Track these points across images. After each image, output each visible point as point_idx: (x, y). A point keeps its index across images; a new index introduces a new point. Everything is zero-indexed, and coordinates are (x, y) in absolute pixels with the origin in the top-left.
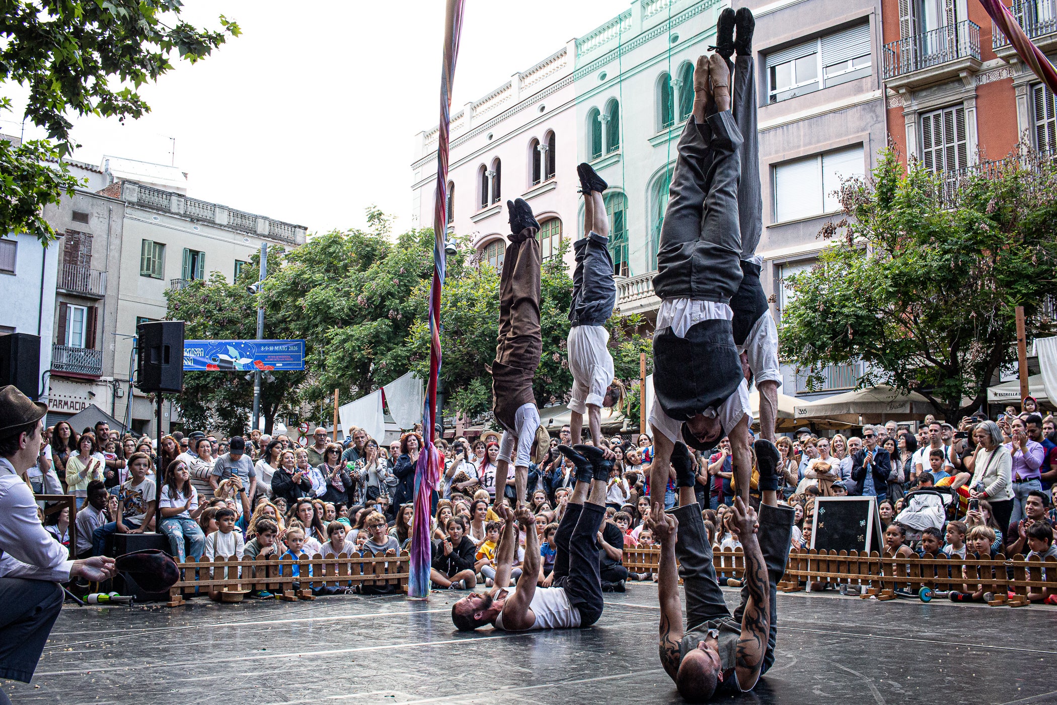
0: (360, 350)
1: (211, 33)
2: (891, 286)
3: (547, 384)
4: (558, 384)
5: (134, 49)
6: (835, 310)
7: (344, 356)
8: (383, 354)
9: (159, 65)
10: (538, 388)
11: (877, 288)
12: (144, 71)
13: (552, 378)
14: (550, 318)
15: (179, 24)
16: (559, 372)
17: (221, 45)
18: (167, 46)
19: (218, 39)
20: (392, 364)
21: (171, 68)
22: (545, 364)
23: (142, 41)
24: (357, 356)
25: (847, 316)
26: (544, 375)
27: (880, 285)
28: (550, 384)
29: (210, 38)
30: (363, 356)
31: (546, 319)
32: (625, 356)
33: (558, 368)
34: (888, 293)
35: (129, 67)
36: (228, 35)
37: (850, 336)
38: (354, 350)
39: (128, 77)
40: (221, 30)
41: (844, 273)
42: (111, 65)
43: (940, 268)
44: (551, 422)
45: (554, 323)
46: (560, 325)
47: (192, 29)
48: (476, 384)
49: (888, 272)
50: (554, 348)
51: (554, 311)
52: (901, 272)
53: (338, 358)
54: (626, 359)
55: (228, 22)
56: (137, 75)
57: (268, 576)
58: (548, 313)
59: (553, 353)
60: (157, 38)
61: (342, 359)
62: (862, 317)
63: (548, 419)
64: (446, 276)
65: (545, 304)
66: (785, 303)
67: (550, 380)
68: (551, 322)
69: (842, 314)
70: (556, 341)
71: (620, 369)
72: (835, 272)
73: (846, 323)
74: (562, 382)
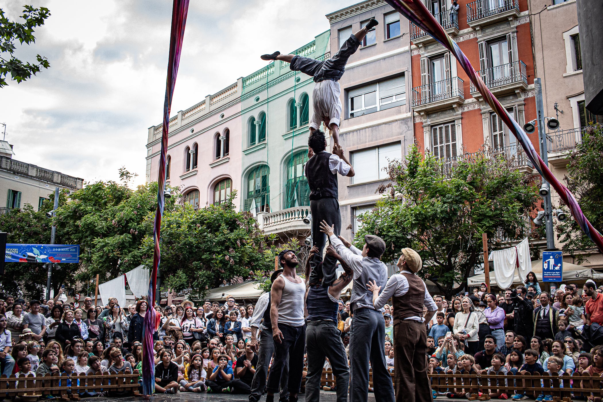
0: (113, 252)
2: (414, 220)
3: (222, 273)
4: (228, 273)
6: (385, 233)
7: (103, 255)
8: (126, 254)
11: (406, 221)
13: (225, 270)
14: (224, 235)
16: (228, 266)
20: (132, 260)
22: (221, 262)
24: (111, 255)
25: (391, 237)
26: (220, 268)
27: (408, 219)
28: (224, 273)
30: (114, 255)
31: (222, 236)
32: (267, 258)
33: (228, 264)
34: (412, 224)
37: (393, 248)
38: (109, 252)
41: (390, 213)
43: (442, 212)
44: (223, 295)
45: (226, 238)
46: (230, 239)
48: (180, 272)
49: (413, 212)
50: (226, 252)
51: (226, 231)
52: (420, 213)
53: (100, 256)
54: (268, 260)
57: (52, 386)
58: (223, 232)
59: (225, 255)
61: (102, 257)
62: (399, 238)
63: (221, 294)
64: (165, 210)
65: (221, 227)
66: (357, 229)
67: (223, 271)
68: (225, 238)
69: (388, 235)
70: (227, 248)
71: (264, 265)
72: (385, 213)
73: (391, 241)
74: (230, 272)
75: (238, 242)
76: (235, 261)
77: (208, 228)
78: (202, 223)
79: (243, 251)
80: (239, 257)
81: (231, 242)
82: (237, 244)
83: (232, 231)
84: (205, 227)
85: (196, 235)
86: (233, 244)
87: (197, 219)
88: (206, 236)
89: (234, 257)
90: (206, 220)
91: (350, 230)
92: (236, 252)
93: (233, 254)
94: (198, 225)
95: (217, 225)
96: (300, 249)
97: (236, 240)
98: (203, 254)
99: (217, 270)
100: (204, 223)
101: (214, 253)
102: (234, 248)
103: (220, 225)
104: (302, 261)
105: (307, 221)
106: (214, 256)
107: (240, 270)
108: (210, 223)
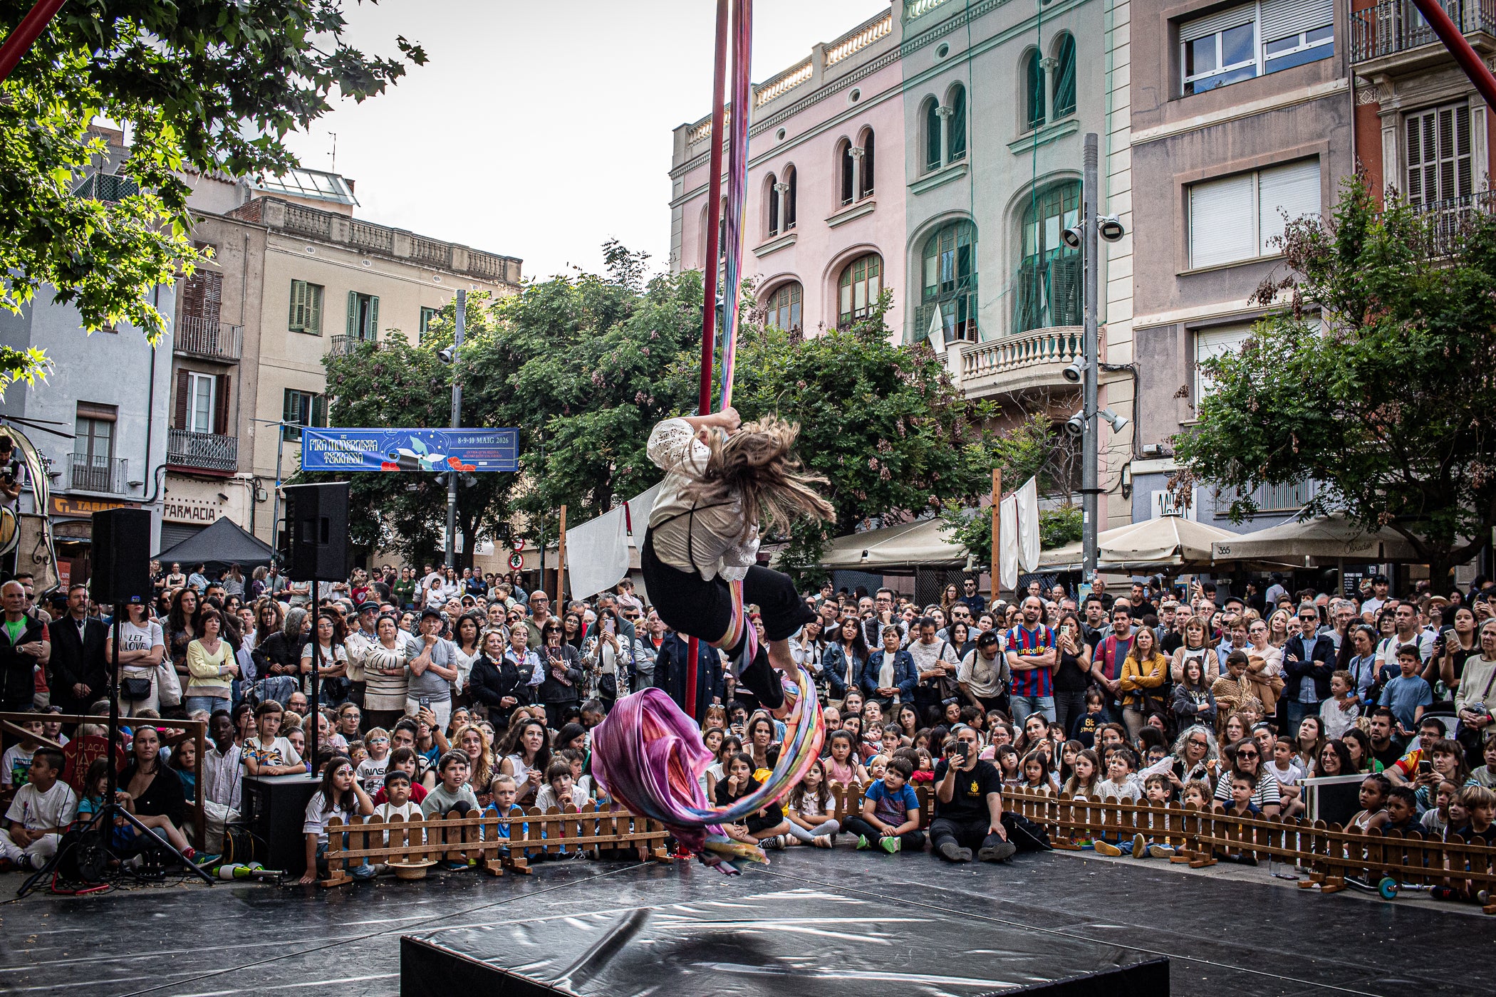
0: (595, 449)
1: (386, 61)
2: (1356, 379)
3: (860, 501)
4: (875, 501)
5: (277, 86)
6: (1273, 410)
7: (572, 457)
8: (626, 454)
9: (312, 107)
10: (847, 507)
11: (1334, 382)
12: (291, 113)
13: (867, 493)
14: (865, 406)
15: (340, 49)
16: (876, 485)
17: (399, 79)
18: (325, 82)
19: (396, 70)
20: (640, 468)
21: (329, 109)
22: (858, 473)
23: (288, 74)
24: (591, 456)
25: (1290, 419)
26: (855, 489)
27: (1340, 378)
28: (864, 501)
29: (385, 68)
30: (599, 456)
31: (859, 408)
32: (972, 462)
33: (875, 479)
34: (1351, 389)
35: (269, 108)
36: (409, 64)
37: (1295, 450)
38: (586, 449)
39: (269, 123)
40: (401, 57)
41: (1287, 354)
42: (245, 106)
43: (1428, 356)
44: (865, 554)
45: (871, 414)
46: (878, 417)
47: (358, 55)
49: (1350, 359)
50: (869, 450)
51: (869, 398)
52: (1370, 359)
53: (565, 459)
54: (972, 467)
55: (409, 47)
56: (281, 119)
57: (464, 840)
58: (861, 400)
59: (868, 457)
60: (308, 70)
61: (569, 461)
62: (1313, 421)
63: (859, 551)
65: (858, 386)
66: (1200, 396)
67: (863, 496)
68: (866, 414)
69: (1283, 416)
70: (873, 439)
71: (964, 480)
72: (1275, 353)
73: (1290, 429)
74: (881, 498)
75: (900, 424)
76: (892, 472)
77: (825, 389)
78: (809, 376)
79: (910, 447)
80: (902, 461)
81: (883, 425)
82: (896, 428)
83: (883, 395)
84: (816, 386)
85: (795, 406)
86: (888, 430)
87: (798, 366)
88: (819, 410)
89: (889, 462)
90: (819, 369)
91: (1182, 402)
92: (895, 449)
93: (888, 452)
94: (801, 382)
95: (847, 380)
96: (1054, 441)
97: (893, 419)
98: (815, 455)
99: (849, 493)
100: (814, 377)
101: (842, 451)
102: (890, 439)
103: (853, 383)
104: (1061, 471)
105: (1072, 375)
106: (841, 461)
107: (905, 494)
108: (831, 376)
